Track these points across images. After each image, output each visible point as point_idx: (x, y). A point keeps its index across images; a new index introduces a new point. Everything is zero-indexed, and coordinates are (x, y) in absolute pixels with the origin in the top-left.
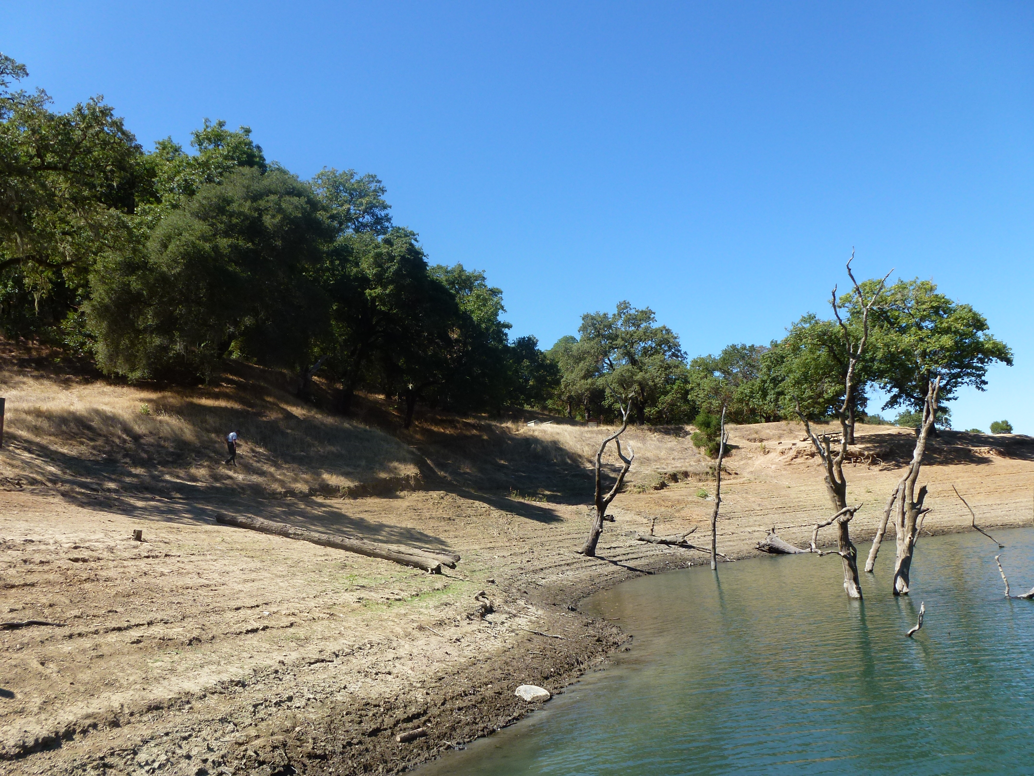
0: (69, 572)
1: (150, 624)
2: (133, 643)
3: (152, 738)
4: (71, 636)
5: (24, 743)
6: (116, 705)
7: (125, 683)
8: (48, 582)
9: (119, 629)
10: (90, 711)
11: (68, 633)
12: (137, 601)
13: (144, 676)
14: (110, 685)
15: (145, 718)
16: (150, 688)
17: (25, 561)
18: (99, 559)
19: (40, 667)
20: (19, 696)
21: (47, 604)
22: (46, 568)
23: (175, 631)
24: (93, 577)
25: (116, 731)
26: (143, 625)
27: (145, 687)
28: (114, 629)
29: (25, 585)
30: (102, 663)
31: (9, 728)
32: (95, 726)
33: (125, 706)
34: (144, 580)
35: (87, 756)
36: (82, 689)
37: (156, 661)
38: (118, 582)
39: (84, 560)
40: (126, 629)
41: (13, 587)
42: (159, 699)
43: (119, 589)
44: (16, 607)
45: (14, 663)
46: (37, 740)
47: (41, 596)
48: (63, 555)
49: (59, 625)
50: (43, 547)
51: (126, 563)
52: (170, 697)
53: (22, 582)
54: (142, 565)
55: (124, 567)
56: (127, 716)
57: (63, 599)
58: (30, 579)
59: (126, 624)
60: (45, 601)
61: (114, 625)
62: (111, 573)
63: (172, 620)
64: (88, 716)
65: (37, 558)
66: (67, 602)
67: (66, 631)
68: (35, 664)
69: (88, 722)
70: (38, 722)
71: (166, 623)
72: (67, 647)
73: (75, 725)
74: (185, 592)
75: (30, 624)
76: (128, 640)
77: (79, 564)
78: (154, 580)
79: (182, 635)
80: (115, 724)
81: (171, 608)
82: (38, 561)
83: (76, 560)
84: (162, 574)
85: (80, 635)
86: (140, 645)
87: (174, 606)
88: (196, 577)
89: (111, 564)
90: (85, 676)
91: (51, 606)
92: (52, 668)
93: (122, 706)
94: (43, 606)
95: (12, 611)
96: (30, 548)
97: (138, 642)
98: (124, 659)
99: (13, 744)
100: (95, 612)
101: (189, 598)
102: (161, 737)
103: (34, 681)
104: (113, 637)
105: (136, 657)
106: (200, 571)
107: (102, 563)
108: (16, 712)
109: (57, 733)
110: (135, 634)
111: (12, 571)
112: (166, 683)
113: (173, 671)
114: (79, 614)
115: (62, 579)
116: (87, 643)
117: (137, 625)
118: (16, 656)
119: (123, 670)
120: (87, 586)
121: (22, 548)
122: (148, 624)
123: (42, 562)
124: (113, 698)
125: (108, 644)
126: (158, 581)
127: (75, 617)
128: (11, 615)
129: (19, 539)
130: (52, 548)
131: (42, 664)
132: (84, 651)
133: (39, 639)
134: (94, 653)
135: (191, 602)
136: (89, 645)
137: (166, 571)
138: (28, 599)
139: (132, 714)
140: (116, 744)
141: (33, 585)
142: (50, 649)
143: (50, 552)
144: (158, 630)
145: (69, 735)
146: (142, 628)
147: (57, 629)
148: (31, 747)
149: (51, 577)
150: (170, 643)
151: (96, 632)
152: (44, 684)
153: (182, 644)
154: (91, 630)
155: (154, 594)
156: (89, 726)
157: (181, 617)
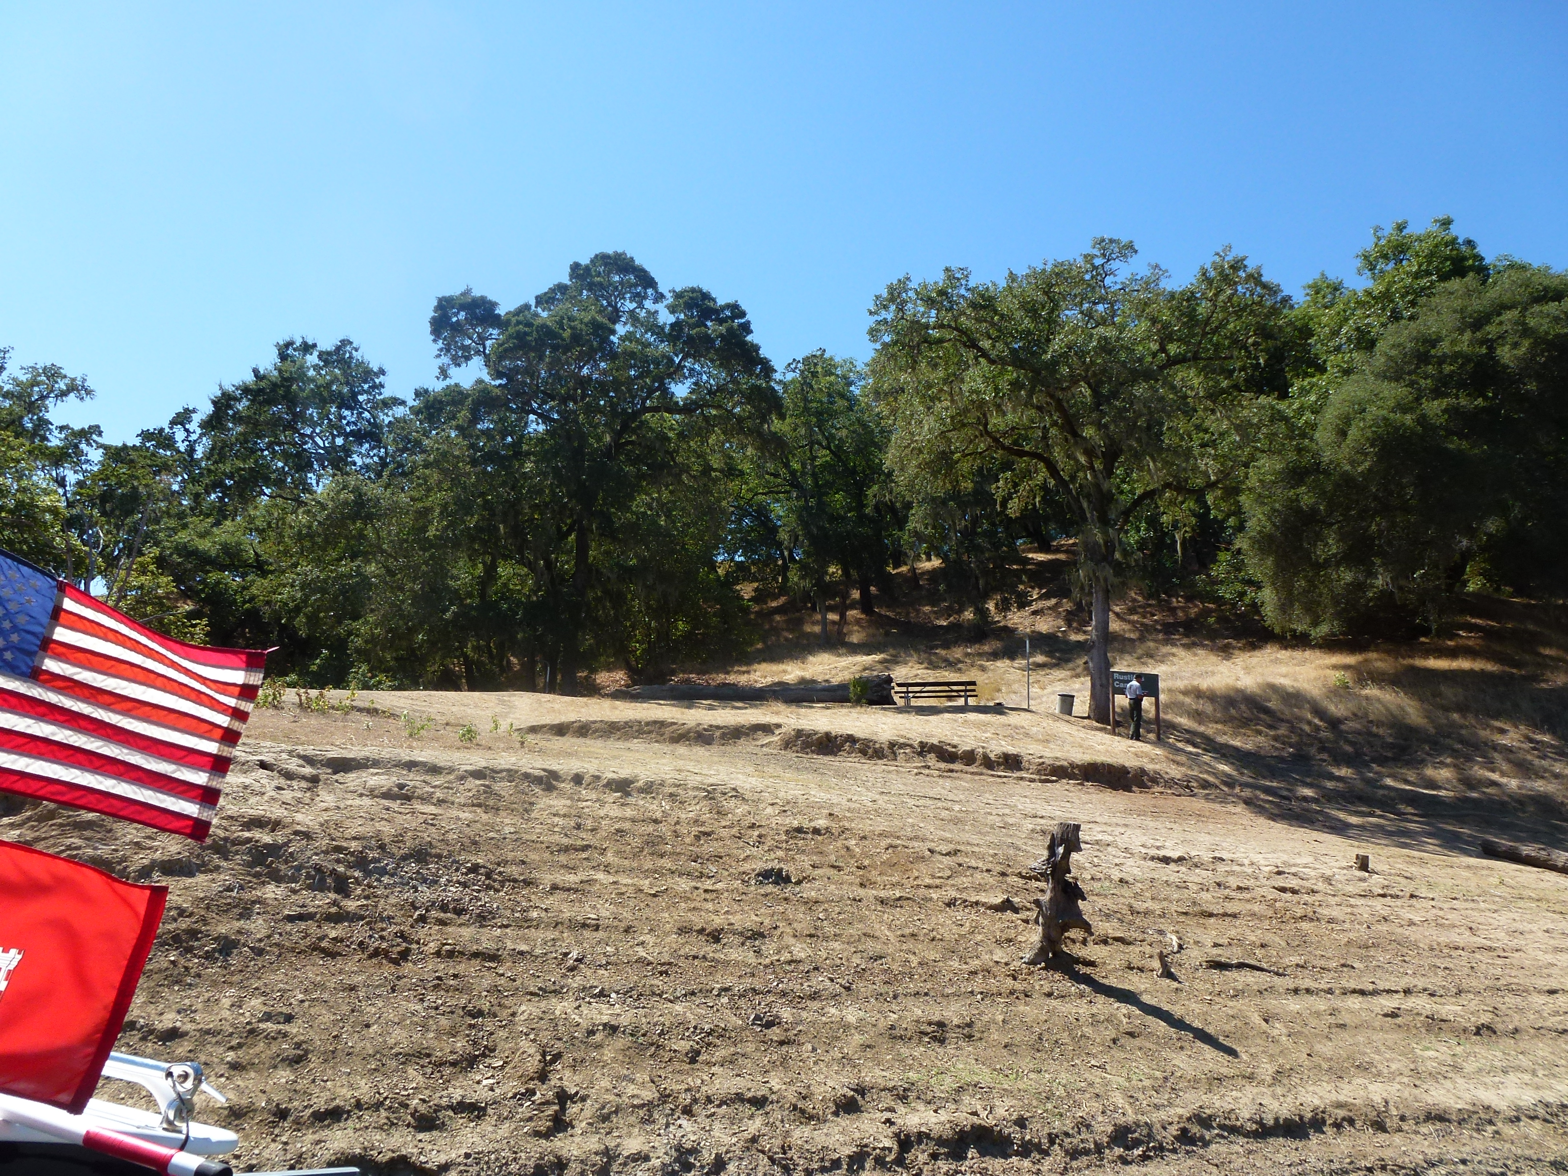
0: (1278, 904)
1: (1407, 992)
2: (1386, 1015)
3: (1441, 1161)
4: (1296, 991)
5: (1261, 1119)
6: (1377, 1099)
7: (1385, 1071)
8: (1253, 915)
9: (1362, 993)
10: (1342, 1098)
11: (1292, 986)
12: (1382, 957)
13: (1412, 1066)
14: (1364, 1068)
15: (1424, 1129)
16: (1425, 1087)
17: (1219, 885)
18: (1313, 891)
19: (1264, 1023)
20: (1244, 1057)
21: (1258, 943)
22: (1246, 895)
23: (1449, 1009)
24: (1311, 914)
25: (1382, 1137)
26: (1396, 992)
27: (1417, 1083)
28: (1354, 991)
29: (1225, 915)
30: (1345, 1035)
31: (1239, 1095)
32: (1351, 1122)
33: (1391, 1103)
34: (1384, 928)
35: (1348, 1160)
36: (1325, 1066)
37: (1428, 1049)
38: (1347, 926)
39: (1294, 892)
40: (1375, 993)
41: (1211, 915)
42: (1442, 1106)
43: (1352, 935)
44: (1220, 941)
45: (1231, 1012)
46: (1277, 1119)
47: (1248, 932)
48: (1264, 881)
49: (1277, 974)
50: (1237, 868)
51: (1352, 901)
52: (1459, 1106)
53: (1221, 911)
54: (1378, 904)
55: (1352, 906)
56: (1396, 1120)
57: (1277, 939)
58: (1231, 908)
59: (1371, 987)
60: (1254, 939)
61: (1352, 985)
62: (1335, 913)
63: (1442, 992)
64: (1340, 1105)
65: (1233, 882)
66: (1284, 944)
67: (1288, 982)
68: (1256, 1019)
69: (1341, 1113)
70: (1274, 1096)
71: (1432, 995)
72: (1294, 1005)
73: (1323, 1112)
74: (1455, 953)
75: (1241, 966)
76: (1378, 1010)
77: (1288, 896)
78: (1400, 930)
79: (1462, 1017)
80: (1380, 1126)
81: (1436, 974)
82: (1234, 886)
83: (1283, 890)
84: (1411, 923)
85: (1308, 991)
86: (1399, 1020)
87: (1440, 973)
88: (1468, 933)
89: (1332, 901)
90: (1325, 1048)
91: (1263, 946)
92: (1278, 1029)
93: (1386, 1102)
94: (1253, 944)
95: (1216, 945)
96: (1221, 868)
97: (1393, 1015)
98: (1377, 1037)
99: (1248, 1116)
100: (1322, 963)
101: (1463, 963)
102: (1455, 1163)
103: (1259, 1041)
104: (1354, 1002)
105: (1395, 1036)
106: (1474, 926)
107: (1318, 897)
108: (1244, 1077)
109: (1301, 1117)
110: (1388, 1003)
111: (1205, 896)
112: (1448, 1084)
113: (1457, 1068)
114: (1302, 962)
115: (1270, 913)
116: (1321, 1004)
117: (1388, 991)
118: (1231, 1004)
119: (1378, 1052)
120: (1305, 925)
121: (1211, 867)
122: (1405, 992)
123: (1239, 888)
124: (1371, 1087)
125: (1350, 1011)
126: (1407, 933)
127: (1297, 965)
128: (1216, 951)
129: (1207, 857)
130: (1249, 870)
131: (1266, 1021)
132: (1318, 1014)
133: (1255, 987)
134: (1332, 1020)
135: (1466, 970)
136: (1323, 1008)
137: (1417, 919)
138: (1233, 933)
139: (1403, 1118)
140: (1388, 1154)
141: (1234, 916)
142: (1272, 1003)
143: (1248, 876)
144: (1421, 1003)
145: (1317, 1123)
146: (1396, 996)
147: (1276, 978)
148: (1271, 1127)
149: (1256, 908)
150: (1444, 1025)
151: (1330, 991)
152: (1273, 1049)
153: (1465, 1030)
154: (1321, 987)
155: (1405, 950)
156: (1344, 1119)
157: (1455, 990)
